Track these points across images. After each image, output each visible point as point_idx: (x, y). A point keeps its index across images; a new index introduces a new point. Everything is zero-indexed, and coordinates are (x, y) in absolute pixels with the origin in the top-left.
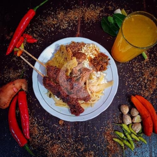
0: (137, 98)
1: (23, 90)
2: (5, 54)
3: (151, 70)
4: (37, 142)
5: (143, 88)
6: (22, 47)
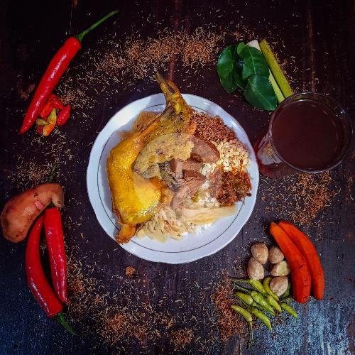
0: (283, 229)
1: (54, 206)
2: (19, 130)
4: (82, 308)
6: (53, 116)
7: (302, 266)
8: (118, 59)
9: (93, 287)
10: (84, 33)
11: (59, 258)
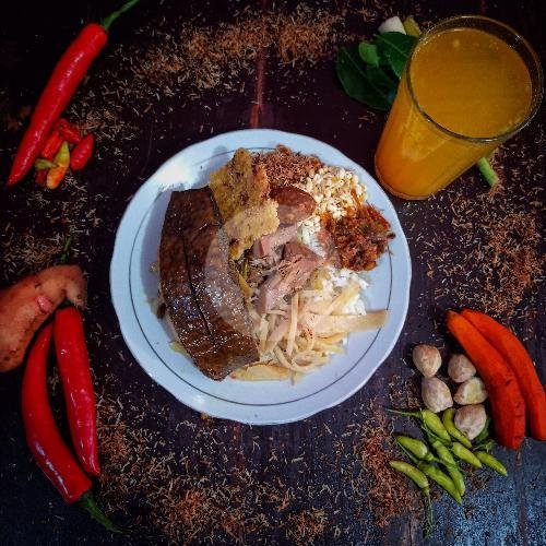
0: (467, 318)
1: (71, 305)
2: (6, 180)
3: (511, 223)
4: (127, 483)
5: (489, 287)
6: (64, 154)
7: (508, 383)
8: (171, 58)
9: (144, 445)
10: (114, 16)
11: (81, 394)
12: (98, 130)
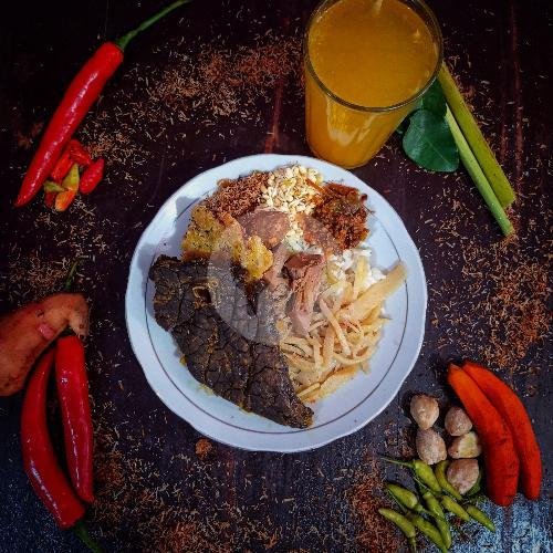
0: (468, 374)
1: (73, 333)
3: (523, 275)
4: (120, 511)
5: (494, 339)
6: (74, 178)
7: (505, 440)
8: (187, 82)
9: (138, 475)
10: (130, 36)
11: (80, 423)
12: (109, 153)
